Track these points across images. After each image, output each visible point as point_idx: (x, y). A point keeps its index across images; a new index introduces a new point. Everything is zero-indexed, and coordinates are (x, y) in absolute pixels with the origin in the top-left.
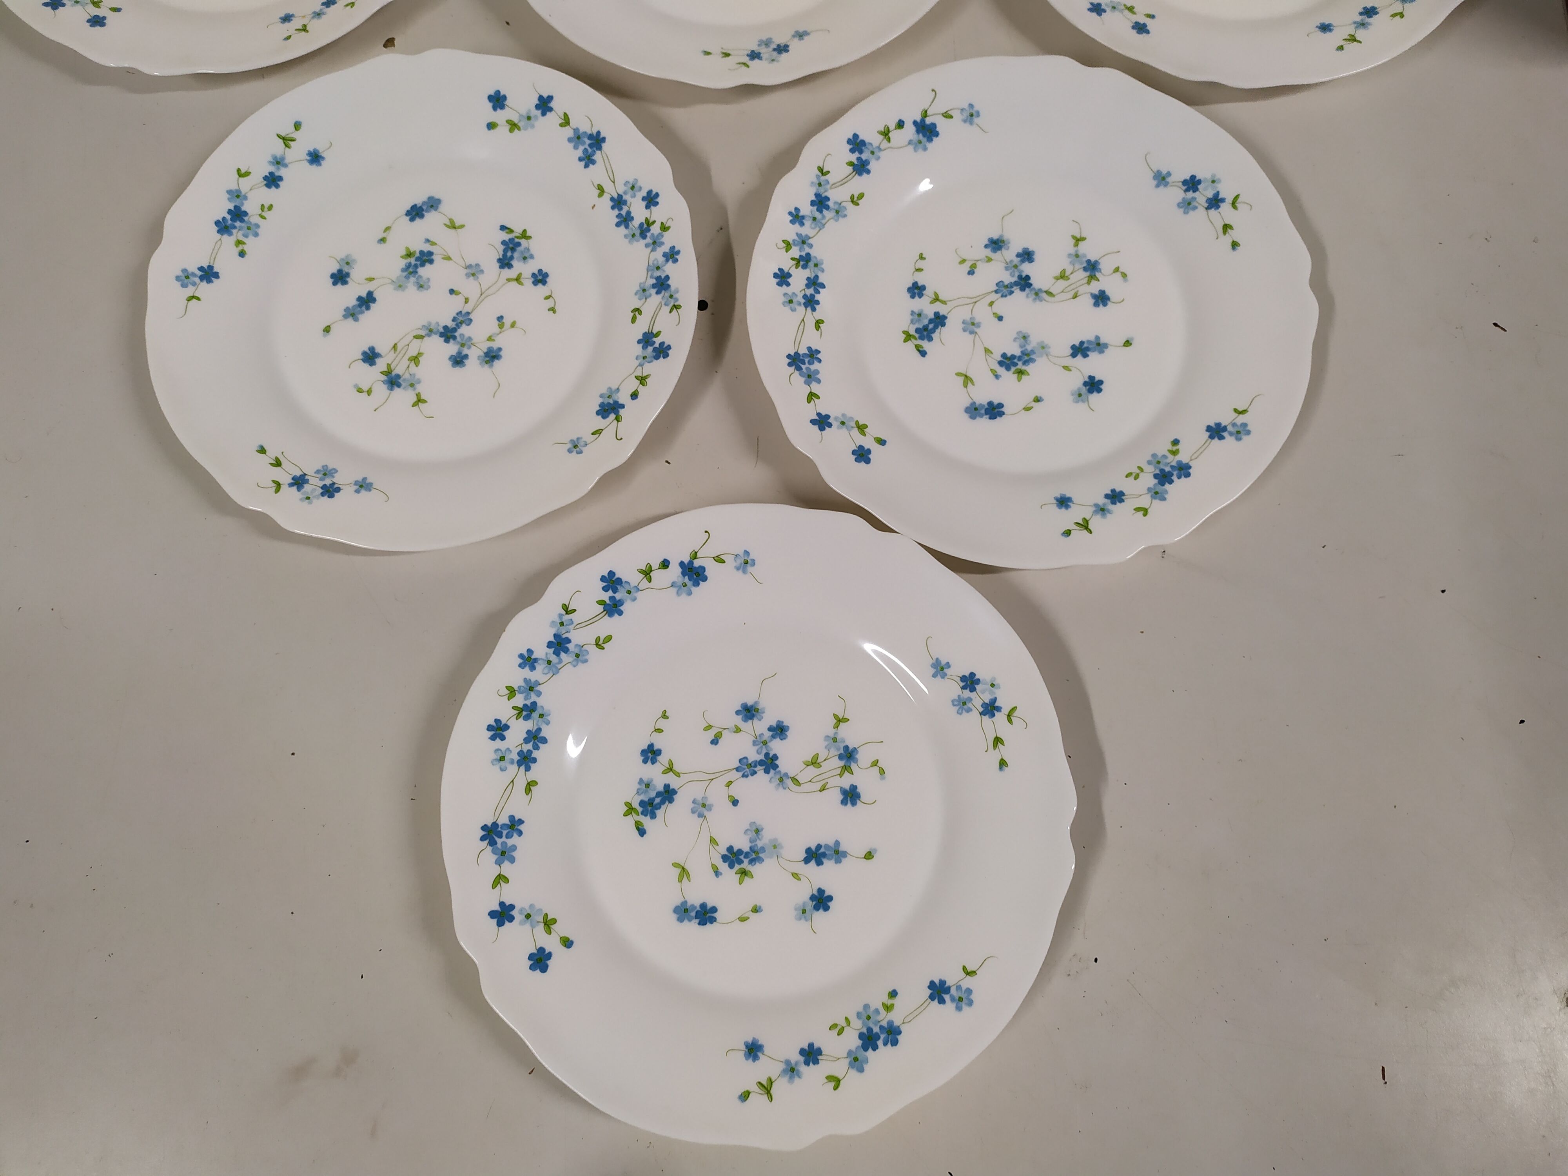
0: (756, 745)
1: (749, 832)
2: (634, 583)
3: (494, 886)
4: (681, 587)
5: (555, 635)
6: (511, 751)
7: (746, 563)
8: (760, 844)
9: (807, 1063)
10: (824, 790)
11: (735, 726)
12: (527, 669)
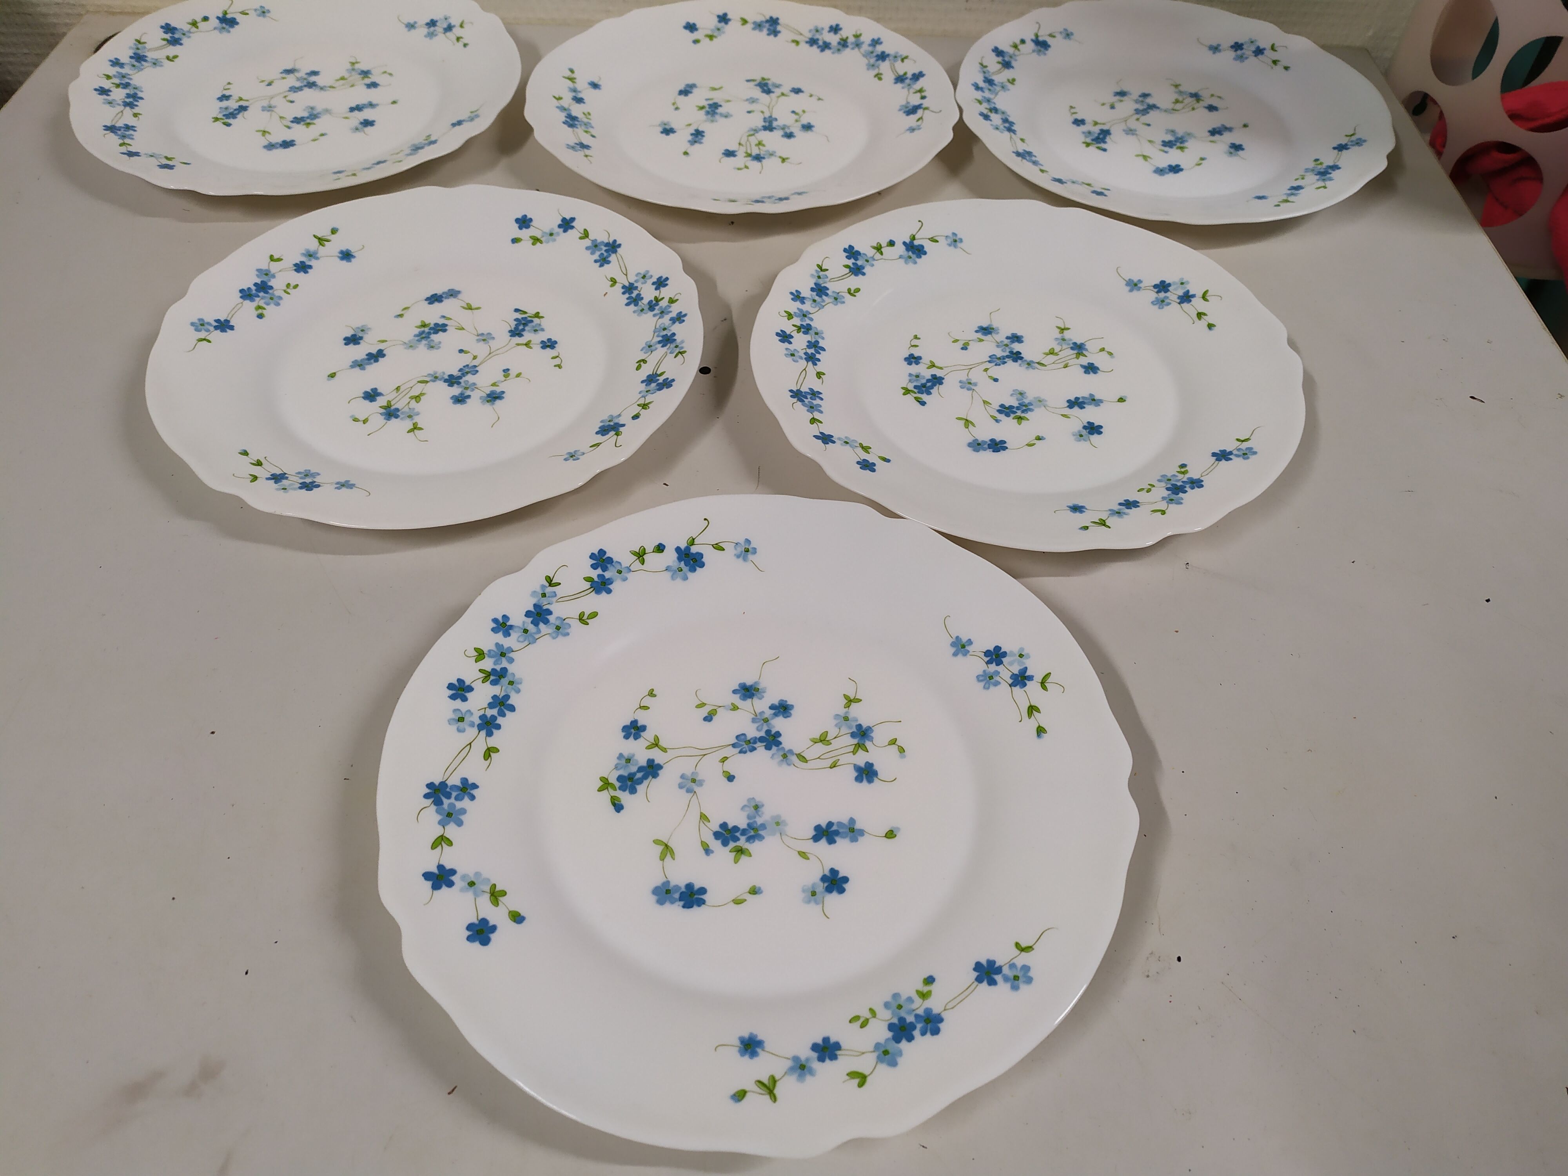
0: (756, 722)
1: (747, 809)
2: (625, 564)
3: (434, 847)
4: (676, 571)
5: (535, 605)
6: (472, 714)
7: (747, 551)
8: (759, 821)
9: (821, 1059)
10: (834, 767)
11: (732, 704)
12: (500, 634)
